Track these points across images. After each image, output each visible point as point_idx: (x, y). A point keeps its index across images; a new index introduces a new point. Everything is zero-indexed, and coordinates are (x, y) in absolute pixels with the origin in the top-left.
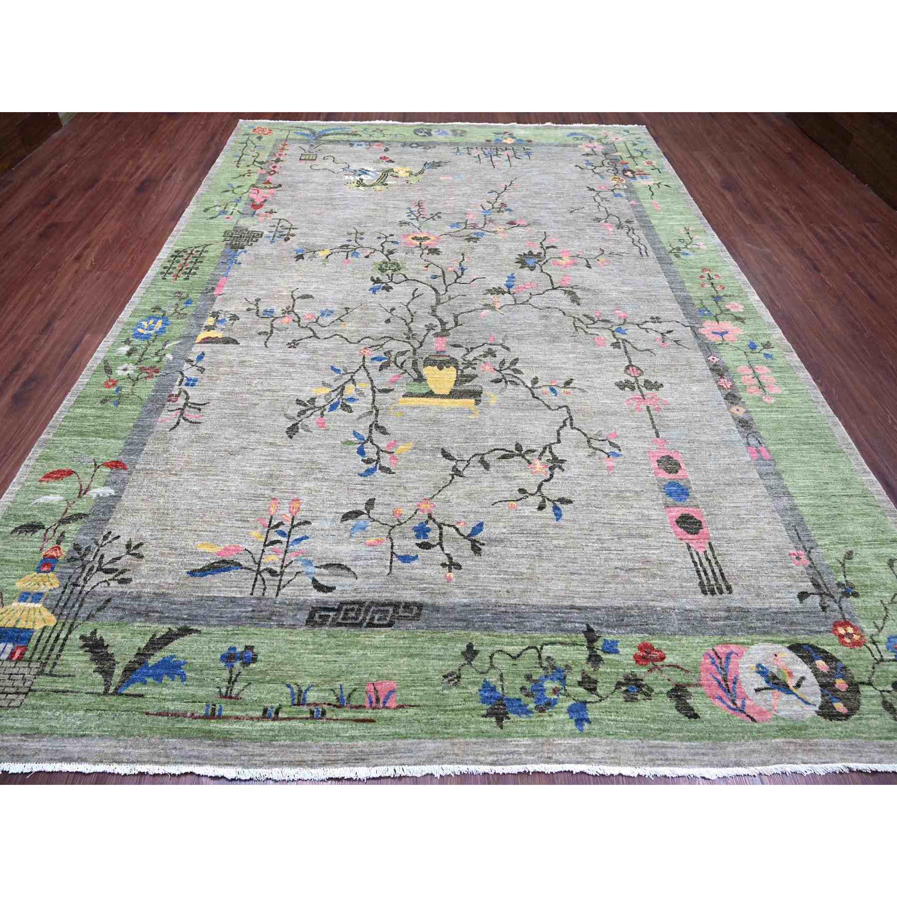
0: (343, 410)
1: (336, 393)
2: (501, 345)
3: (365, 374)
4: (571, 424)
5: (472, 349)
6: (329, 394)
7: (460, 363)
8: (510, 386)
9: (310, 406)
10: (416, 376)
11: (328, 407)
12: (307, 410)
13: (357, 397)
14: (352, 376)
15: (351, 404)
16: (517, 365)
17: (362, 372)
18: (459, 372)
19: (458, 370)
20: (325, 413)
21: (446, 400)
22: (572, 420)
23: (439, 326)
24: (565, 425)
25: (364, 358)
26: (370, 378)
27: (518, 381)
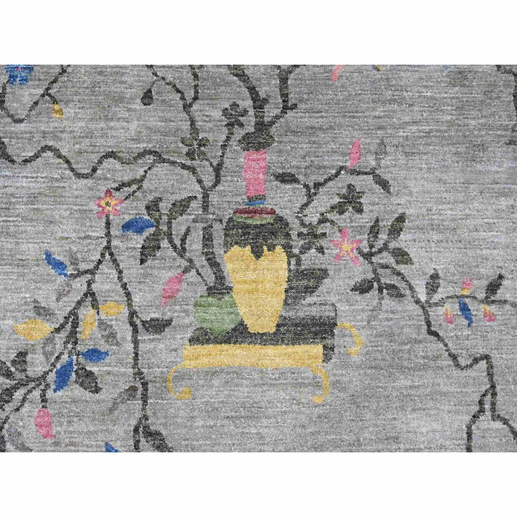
0: (82, 385)
1: (63, 334)
2: (372, 172)
3: (114, 274)
4: (493, 409)
5: (317, 185)
6: (49, 340)
7: (294, 234)
8: (388, 303)
9: (19, 375)
10: (211, 280)
11: (52, 377)
12: (15, 388)
13: (103, 347)
14: (89, 284)
15: (94, 369)
16: (402, 236)
17: (107, 269)
18: (293, 261)
19: (290, 255)
20: (50, 394)
21: (270, 350)
22: (494, 394)
23: (251, 112)
24: (482, 411)
25: (108, 224)
26: (124, 286)
27: (401, 285)
